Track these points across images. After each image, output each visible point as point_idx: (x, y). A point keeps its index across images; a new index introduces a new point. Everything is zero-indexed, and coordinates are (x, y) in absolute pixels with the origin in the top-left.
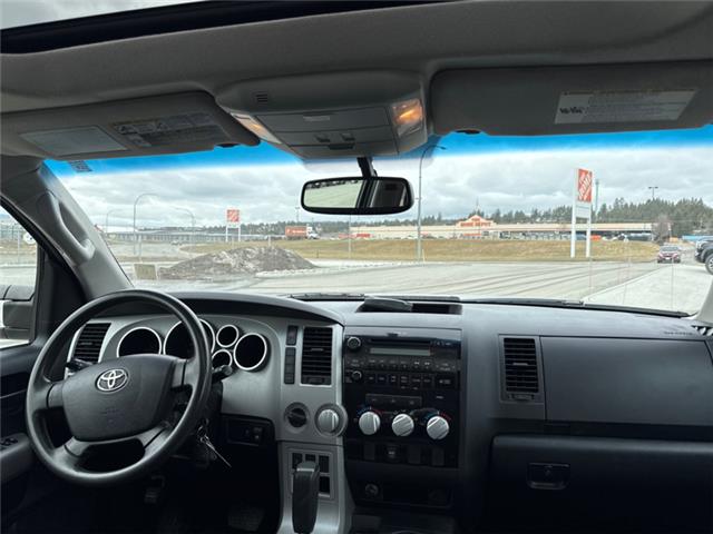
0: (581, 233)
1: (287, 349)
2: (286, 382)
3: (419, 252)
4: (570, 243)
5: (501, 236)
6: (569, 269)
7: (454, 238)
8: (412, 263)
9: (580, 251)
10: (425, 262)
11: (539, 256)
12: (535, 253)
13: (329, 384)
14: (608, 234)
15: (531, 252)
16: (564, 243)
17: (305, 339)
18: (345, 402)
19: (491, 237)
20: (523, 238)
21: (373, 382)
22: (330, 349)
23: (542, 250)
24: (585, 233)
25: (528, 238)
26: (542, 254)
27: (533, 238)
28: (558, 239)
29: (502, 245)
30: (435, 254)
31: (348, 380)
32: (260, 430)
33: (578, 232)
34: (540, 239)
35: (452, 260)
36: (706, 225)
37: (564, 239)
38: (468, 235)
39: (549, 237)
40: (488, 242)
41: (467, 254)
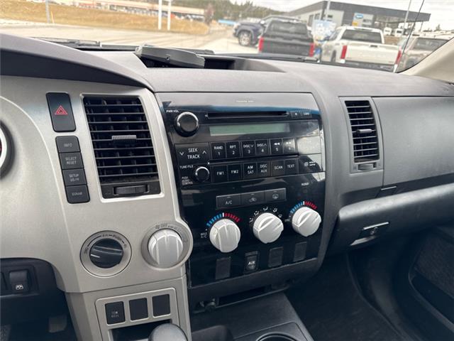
0: (165, 12)
1: (59, 141)
2: (72, 199)
3: (48, 15)
4: (157, 19)
5: (111, 9)
6: (158, 38)
7: (74, 6)
8: (44, 24)
9: (164, 25)
10: (54, 24)
11: (137, 27)
12: (134, 24)
13: (158, 191)
14: (179, 14)
15: (132, 22)
16: (153, 18)
17: (89, 118)
18: (186, 213)
19: (103, 8)
20: (126, 11)
21: (223, 178)
22: (148, 134)
23: (139, 22)
24: (167, 12)
25: (129, 12)
26: (139, 25)
27: (133, 12)
28: (149, 15)
29: (111, 16)
30: (60, 18)
31: (186, 181)
32: (23, 274)
33: (163, 12)
34: (137, 13)
35: (75, 24)
36: (231, 14)
37: (153, 15)
38: (86, 5)
39: (143, 13)
40: (101, 12)
41: (86, 20)
